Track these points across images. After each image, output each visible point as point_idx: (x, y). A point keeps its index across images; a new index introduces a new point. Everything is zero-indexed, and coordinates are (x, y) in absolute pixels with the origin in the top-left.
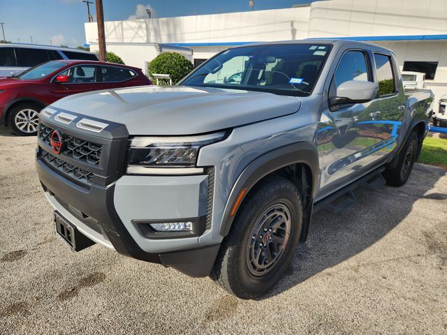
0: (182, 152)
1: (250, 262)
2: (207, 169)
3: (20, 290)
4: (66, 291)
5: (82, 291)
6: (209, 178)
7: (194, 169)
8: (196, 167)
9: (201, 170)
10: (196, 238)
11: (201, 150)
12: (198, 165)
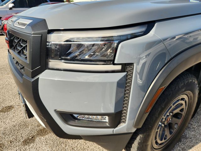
0: (100, 48)
1: (155, 141)
2: (126, 67)
3: (3, 134)
4: (28, 138)
5: (37, 139)
6: (126, 76)
7: (112, 66)
8: (114, 64)
9: (119, 67)
10: (112, 129)
11: (120, 46)
12: (116, 62)
